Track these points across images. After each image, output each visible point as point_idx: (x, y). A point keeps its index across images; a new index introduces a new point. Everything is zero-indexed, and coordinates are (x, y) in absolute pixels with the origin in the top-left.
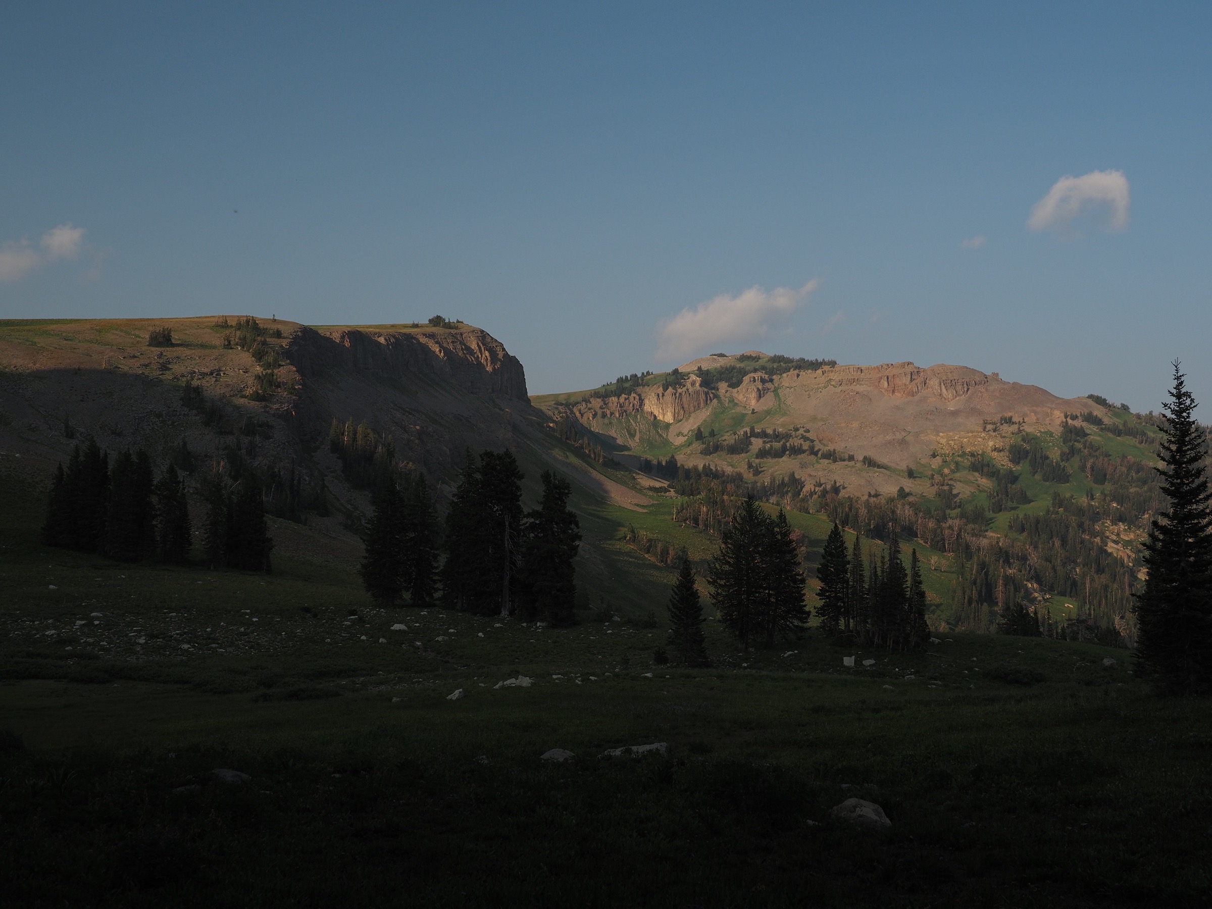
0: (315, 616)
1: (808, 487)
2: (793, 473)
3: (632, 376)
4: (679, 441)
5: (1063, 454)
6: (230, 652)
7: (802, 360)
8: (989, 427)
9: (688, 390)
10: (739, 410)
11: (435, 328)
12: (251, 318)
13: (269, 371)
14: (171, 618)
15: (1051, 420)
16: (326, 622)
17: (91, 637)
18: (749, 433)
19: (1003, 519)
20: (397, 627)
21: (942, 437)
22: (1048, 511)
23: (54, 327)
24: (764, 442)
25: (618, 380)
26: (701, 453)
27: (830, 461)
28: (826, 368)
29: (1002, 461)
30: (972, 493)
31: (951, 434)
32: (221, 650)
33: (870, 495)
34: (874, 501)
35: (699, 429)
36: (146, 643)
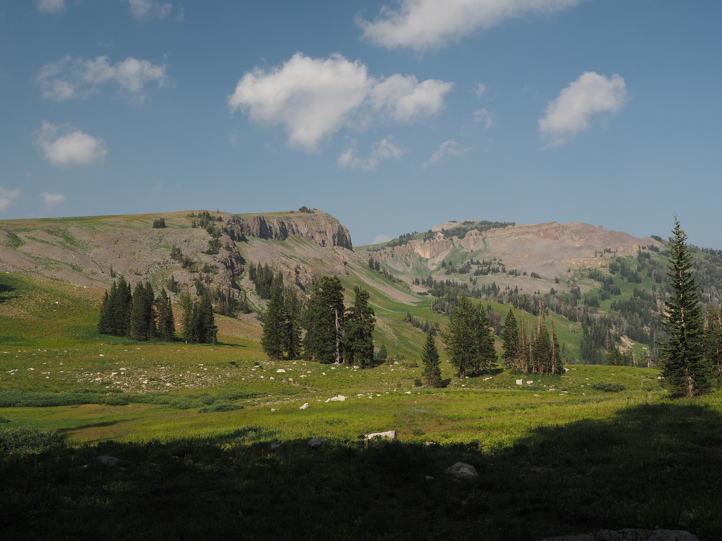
0: (237, 366)
1: (502, 290)
2: (494, 283)
3: (407, 235)
4: (434, 268)
5: (638, 268)
6: (192, 387)
7: (497, 223)
8: (599, 255)
9: (437, 241)
10: (465, 250)
11: (302, 213)
12: (206, 212)
13: (216, 239)
14: (162, 370)
15: (632, 250)
16: (243, 369)
17: (120, 381)
18: (470, 262)
19: (607, 304)
20: (280, 371)
21: (573, 261)
22: (631, 299)
23: (104, 220)
24: (478, 267)
25: (400, 237)
26: (445, 274)
27: (514, 276)
28: (510, 226)
29: (606, 273)
30: (591, 290)
31: (578, 259)
32: (187, 386)
33: (535, 293)
34: (538, 296)
35: (443, 261)
36: (148, 383)
